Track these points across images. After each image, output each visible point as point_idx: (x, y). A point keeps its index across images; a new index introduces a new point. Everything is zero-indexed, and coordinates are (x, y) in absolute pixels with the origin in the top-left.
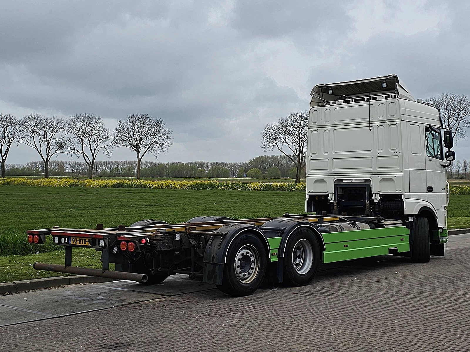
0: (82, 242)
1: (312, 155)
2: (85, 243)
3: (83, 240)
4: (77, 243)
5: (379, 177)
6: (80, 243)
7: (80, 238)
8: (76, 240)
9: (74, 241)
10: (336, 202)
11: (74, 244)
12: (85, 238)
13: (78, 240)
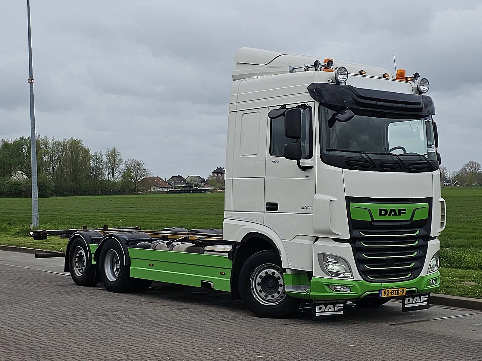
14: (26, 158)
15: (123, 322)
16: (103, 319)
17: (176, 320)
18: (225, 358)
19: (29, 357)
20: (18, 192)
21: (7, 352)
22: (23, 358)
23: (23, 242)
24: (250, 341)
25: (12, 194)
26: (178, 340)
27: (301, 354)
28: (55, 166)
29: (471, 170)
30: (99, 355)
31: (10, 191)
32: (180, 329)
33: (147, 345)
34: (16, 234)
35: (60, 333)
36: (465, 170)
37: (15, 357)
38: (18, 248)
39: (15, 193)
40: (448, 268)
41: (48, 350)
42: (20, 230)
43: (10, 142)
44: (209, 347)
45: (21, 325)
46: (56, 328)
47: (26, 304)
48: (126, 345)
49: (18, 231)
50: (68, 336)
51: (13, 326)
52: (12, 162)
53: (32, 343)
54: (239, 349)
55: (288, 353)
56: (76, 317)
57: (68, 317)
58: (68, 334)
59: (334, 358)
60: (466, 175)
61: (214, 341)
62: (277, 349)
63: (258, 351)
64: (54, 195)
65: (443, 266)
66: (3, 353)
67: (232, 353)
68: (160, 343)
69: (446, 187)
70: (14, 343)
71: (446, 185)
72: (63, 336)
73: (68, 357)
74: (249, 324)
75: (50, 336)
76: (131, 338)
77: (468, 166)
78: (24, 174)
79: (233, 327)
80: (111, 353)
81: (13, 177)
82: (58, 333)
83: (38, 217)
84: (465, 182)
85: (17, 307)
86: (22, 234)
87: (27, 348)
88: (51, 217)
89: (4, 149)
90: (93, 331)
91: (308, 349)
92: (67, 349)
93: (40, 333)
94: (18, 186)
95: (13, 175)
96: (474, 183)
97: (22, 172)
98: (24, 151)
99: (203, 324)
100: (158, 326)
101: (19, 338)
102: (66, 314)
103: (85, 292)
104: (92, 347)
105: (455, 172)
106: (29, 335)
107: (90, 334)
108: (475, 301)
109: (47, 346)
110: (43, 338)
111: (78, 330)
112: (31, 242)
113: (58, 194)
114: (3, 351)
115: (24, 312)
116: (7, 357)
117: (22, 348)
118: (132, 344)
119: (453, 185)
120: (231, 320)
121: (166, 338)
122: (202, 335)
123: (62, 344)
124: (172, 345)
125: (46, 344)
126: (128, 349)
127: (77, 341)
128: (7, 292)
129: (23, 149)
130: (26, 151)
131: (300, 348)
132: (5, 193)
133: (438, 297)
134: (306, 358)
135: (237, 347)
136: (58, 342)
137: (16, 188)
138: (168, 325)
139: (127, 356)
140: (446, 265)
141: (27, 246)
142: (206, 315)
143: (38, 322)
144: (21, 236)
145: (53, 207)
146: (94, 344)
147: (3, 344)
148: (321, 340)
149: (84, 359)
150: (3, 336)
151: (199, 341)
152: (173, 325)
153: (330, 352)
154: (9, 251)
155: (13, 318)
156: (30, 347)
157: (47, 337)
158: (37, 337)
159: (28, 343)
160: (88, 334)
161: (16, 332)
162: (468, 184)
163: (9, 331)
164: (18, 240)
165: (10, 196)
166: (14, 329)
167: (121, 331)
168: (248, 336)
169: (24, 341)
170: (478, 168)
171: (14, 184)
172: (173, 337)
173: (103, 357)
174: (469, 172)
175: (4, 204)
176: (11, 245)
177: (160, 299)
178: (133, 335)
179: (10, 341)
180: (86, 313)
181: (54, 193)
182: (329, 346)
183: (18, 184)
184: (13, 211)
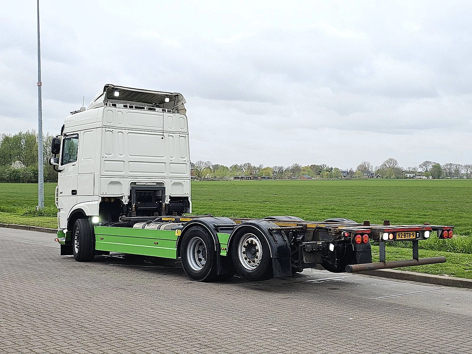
0: (407, 236)
1: (106, 156)
2: (410, 236)
3: (408, 234)
4: (402, 238)
5: (171, 181)
6: (405, 237)
7: (405, 233)
8: (401, 235)
9: (399, 236)
10: (135, 204)
11: (399, 239)
12: (409, 232)
13: (403, 234)
14: (24, 150)
15: (140, 296)
16: (122, 293)
17: (187, 294)
18: (244, 331)
19: (66, 329)
20: (17, 179)
21: (44, 324)
22: (61, 330)
23: (31, 222)
24: (260, 314)
25: (11, 180)
26: (196, 313)
27: (310, 327)
28: (48, 157)
29: (390, 165)
30: (130, 328)
31: (10, 177)
32: (193, 302)
33: (170, 317)
34: (24, 215)
35: (87, 306)
36: (385, 165)
37: (53, 329)
38: (28, 227)
39: (14, 179)
40: (404, 248)
41: (81, 322)
42: (27, 211)
43: (10, 137)
44: (226, 320)
45: (50, 298)
46: (82, 301)
47: (48, 278)
48: (151, 318)
49: (25, 212)
50: (95, 309)
51: (42, 299)
52: (12, 153)
53: (65, 316)
54: (254, 322)
55: (298, 326)
56: (97, 290)
57: (90, 290)
58: (95, 307)
59: (341, 330)
60: (386, 169)
61: (228, 314)
62: (286, 321)
63: (270, 324)
64: (47, 182)
65: (399, 246)
66: (41, 325)
67: (248, 325)
68: (180, 315)
69: (370, 179)
70: (49, 315)
71: (370, 177)
72: (91, 309)
73: (102, 329)
74: (253, 298)
75: (79, 308)
76: (153, 310)
77: (387, 162)
78: (21, 163)
79: (240, 301)
80: (139, 326)
81: (13, 166)
82: (85, 306)
83: (44, 201)
84: (385, 175)
85: (41, 280)
86: (29, 214)
87: (62, 320)
88: (49, 200)
89: (5, 142)
90: (117, 304)
91: (314, 322)
92: (99, 322)
93: (70, 306)
94: (17, 173)
95: (12, 164)
96: (392, 176)
97: (20, 162)
98: (22, 144)
99: (212, 298)
100: (173, 299)
101: (52, 310)
102: (87, 287)
103: (97, 268)
104: (120, 319)
105: (378, 167)
106: (60, 308)
107: (115, 307)
108: (439, 277)
109: (79, 319)
110: (74, 311)
111: (103, 303)
112: (39, 222)
113: (50, 181)
114: (41, 323)
115: (49, 285)
116: (46, 329)
117: (57, 320)
118: (156, 317)
119: (375, 177)
120: (236, 294)
121: (184, 311)
122: (216, 308)
123: (92, 316)
124: (192, 318)
125: (78, 316)
126: (154, 321)
127: (106, 314)
128: (29, 266)
129: (22, 142)
130: (24, 144)
131: (307, 321)
132: (6, 179)
133: (406, 274)
134: (316, 331)
135: (251, 320)
136: (89, 314)
137: (15, 175)
138: (182, 299)
139: (155, 328)
140: (402, 245)
141: (36, 225)
142: (212, 289)
143: (65, 295)
144: (28, 216)
145: (48, 192)
146: (121, 317)
147: (38, 316)
148: (322, 313)
149: (117, 331)
150: (37, 308)
151: (215, 313)
152: (186, 298)
153: (335, 324)
154: (20, 229)
155: (41, 291)
156: (65, 319)
157: (76, 310)
158: (68, 309)
159: (62, 316)
160: (113, 307)
161: (47, 305)
162: (387, 177)
163: (40, 303)
164: (27, 220)
165: (10, 182)
166: (45, 302)
167: (142, 304)
168: (256, 309)
169: (57, 314)
170: (396, 164)
171: (14, 172)
172: (190, 309)
173: (134, 329)
174: (388, 167)
175: (6, 189)
176: (22, 224)
177: (165, 274)
178: (154, 308)
179: (45, 314)
180: (105, 287)
181: (47, 180)
182: (331, 319)
183: (17, 172)
184: (16, 194)
